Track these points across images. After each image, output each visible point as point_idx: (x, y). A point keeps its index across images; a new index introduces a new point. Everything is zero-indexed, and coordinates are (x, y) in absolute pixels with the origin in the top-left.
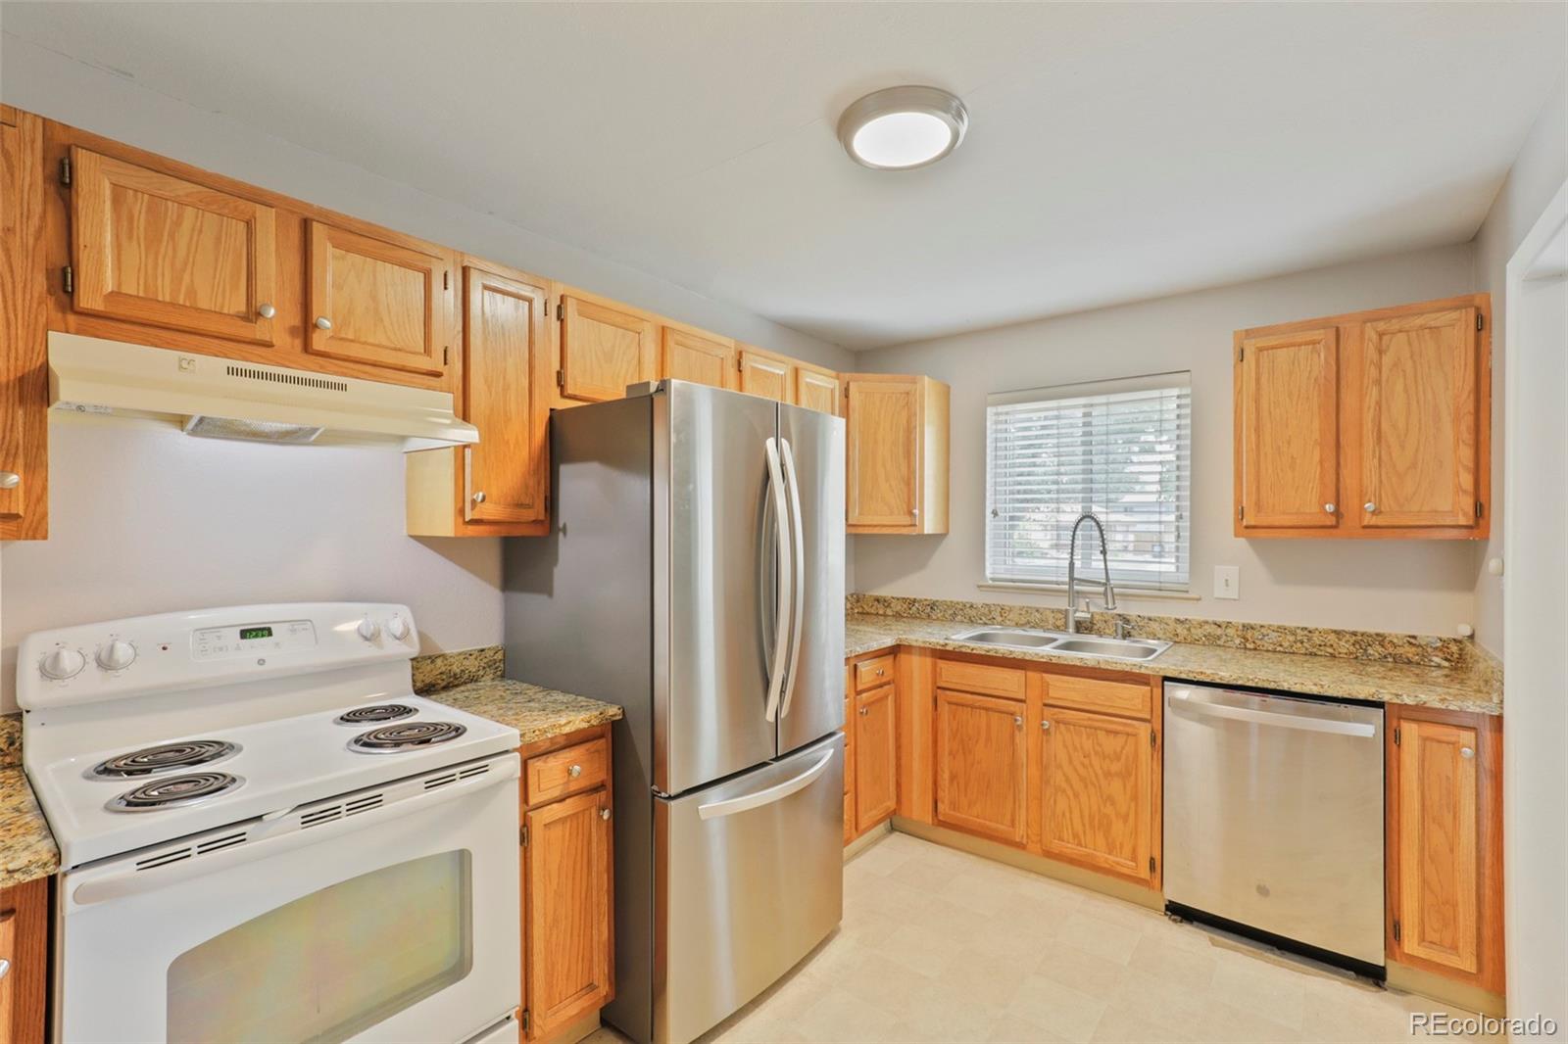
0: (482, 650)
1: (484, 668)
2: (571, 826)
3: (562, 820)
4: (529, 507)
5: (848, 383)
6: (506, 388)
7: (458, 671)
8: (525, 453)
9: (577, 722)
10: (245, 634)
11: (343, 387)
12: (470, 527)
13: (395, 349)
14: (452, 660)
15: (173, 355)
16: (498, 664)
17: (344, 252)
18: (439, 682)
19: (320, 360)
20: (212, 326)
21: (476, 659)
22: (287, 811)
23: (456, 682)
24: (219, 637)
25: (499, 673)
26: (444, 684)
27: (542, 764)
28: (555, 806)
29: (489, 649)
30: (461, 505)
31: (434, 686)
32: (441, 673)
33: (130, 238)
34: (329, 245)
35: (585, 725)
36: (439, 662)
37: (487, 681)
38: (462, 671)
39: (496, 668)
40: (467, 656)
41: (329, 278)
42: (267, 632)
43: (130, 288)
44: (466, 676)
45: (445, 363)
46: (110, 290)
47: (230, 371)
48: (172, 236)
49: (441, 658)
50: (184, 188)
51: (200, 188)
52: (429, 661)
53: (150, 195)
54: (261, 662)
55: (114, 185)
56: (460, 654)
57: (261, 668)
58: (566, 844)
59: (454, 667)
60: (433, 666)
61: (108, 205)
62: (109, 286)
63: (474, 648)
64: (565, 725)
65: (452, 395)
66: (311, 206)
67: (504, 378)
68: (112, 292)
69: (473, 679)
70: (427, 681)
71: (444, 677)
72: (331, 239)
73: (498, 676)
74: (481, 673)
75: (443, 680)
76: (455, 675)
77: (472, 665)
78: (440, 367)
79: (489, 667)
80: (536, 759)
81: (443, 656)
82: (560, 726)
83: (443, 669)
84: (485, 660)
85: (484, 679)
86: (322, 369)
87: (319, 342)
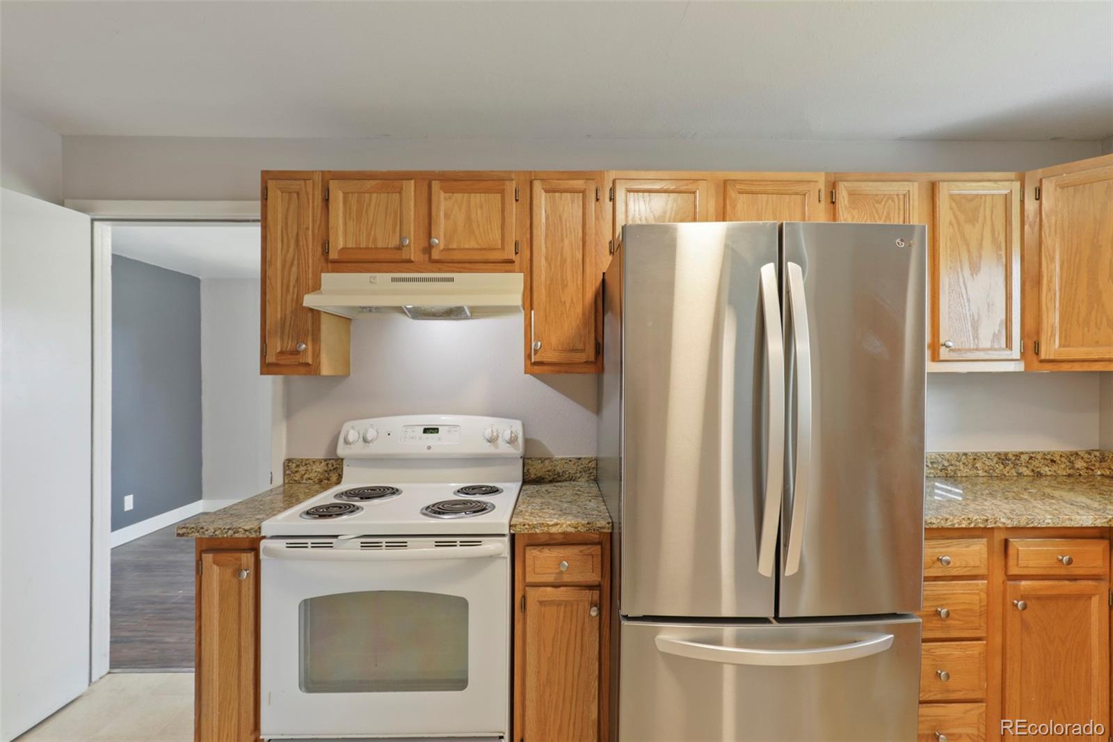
0: (579, 459)
1: (580, 472)
2: (565, 611)
3: (558, 604)
4: (582, 351)
5: (1041, 181)
6: (563, 261)
7: (561, 471)
8: (579, 310)
9: (564, 526)
10: (426, 431)
11: (452, 280)
12: (536, 367)
13: (481, 249)
14: (556, 462)
15: (366, 276)
16: (591, 471)
17: (451, 194)
18: (547, 476)
19: (439, 265)
20: (382, 256)
21: (574, 464)
22: (354, 536)
23: (559, 479)
24: (413, 431)
25: (592, 477)
26: (551, 478)
27: (538, 553)
28: (549, 589)
29: (585, 458)
30: (529, 351)
31: (543, 479)
32: (548, 471)
33: (350, 219)
34: (442, 193)
35: (573, 530)
36: (547, 462)
37: (582, 482)
38: (564, 472)
39: (590, 473)
40: (567, 461)
41: (442, 214)
42: (435, 430)
43: (350, 245)
44: (566, 476)
45: (516, 253)
46: (341, 247)
47: (394, 280)
48: (367, 211)
49: (548, 460)
50: (370, 184)
51: (377, 181)
52: (540, 461)
53: (358, 193)
54: (429, 448)
55: (344, 193)
56: (562, 459)
57: (428, 451)
58: (561, 624)
59: (558, 468)
60: (542, 465)
61: (341, 205)
62: (341, 245)
63: (574, 456)
64: (553, 525)
65: (522, 274)
66: (434, 172)
67: (562, 255)
68: (343, 249)
69: (571, 479)
70: (539, 475)
71: (550, 474)
72: (442, 188)
73: (592, 480)
74: (578, 475)
75: (550, 476)
76: (558, 473)
77: (572, 469)
78: (513, 257)
79: (585, 471)
80: (534, 547)
81: (550, 459)
82: (548, 525)
83: (550, 468)
84: (582, 466)
85: (580, 480)
86: (440, 271)
87: (436, 255)
